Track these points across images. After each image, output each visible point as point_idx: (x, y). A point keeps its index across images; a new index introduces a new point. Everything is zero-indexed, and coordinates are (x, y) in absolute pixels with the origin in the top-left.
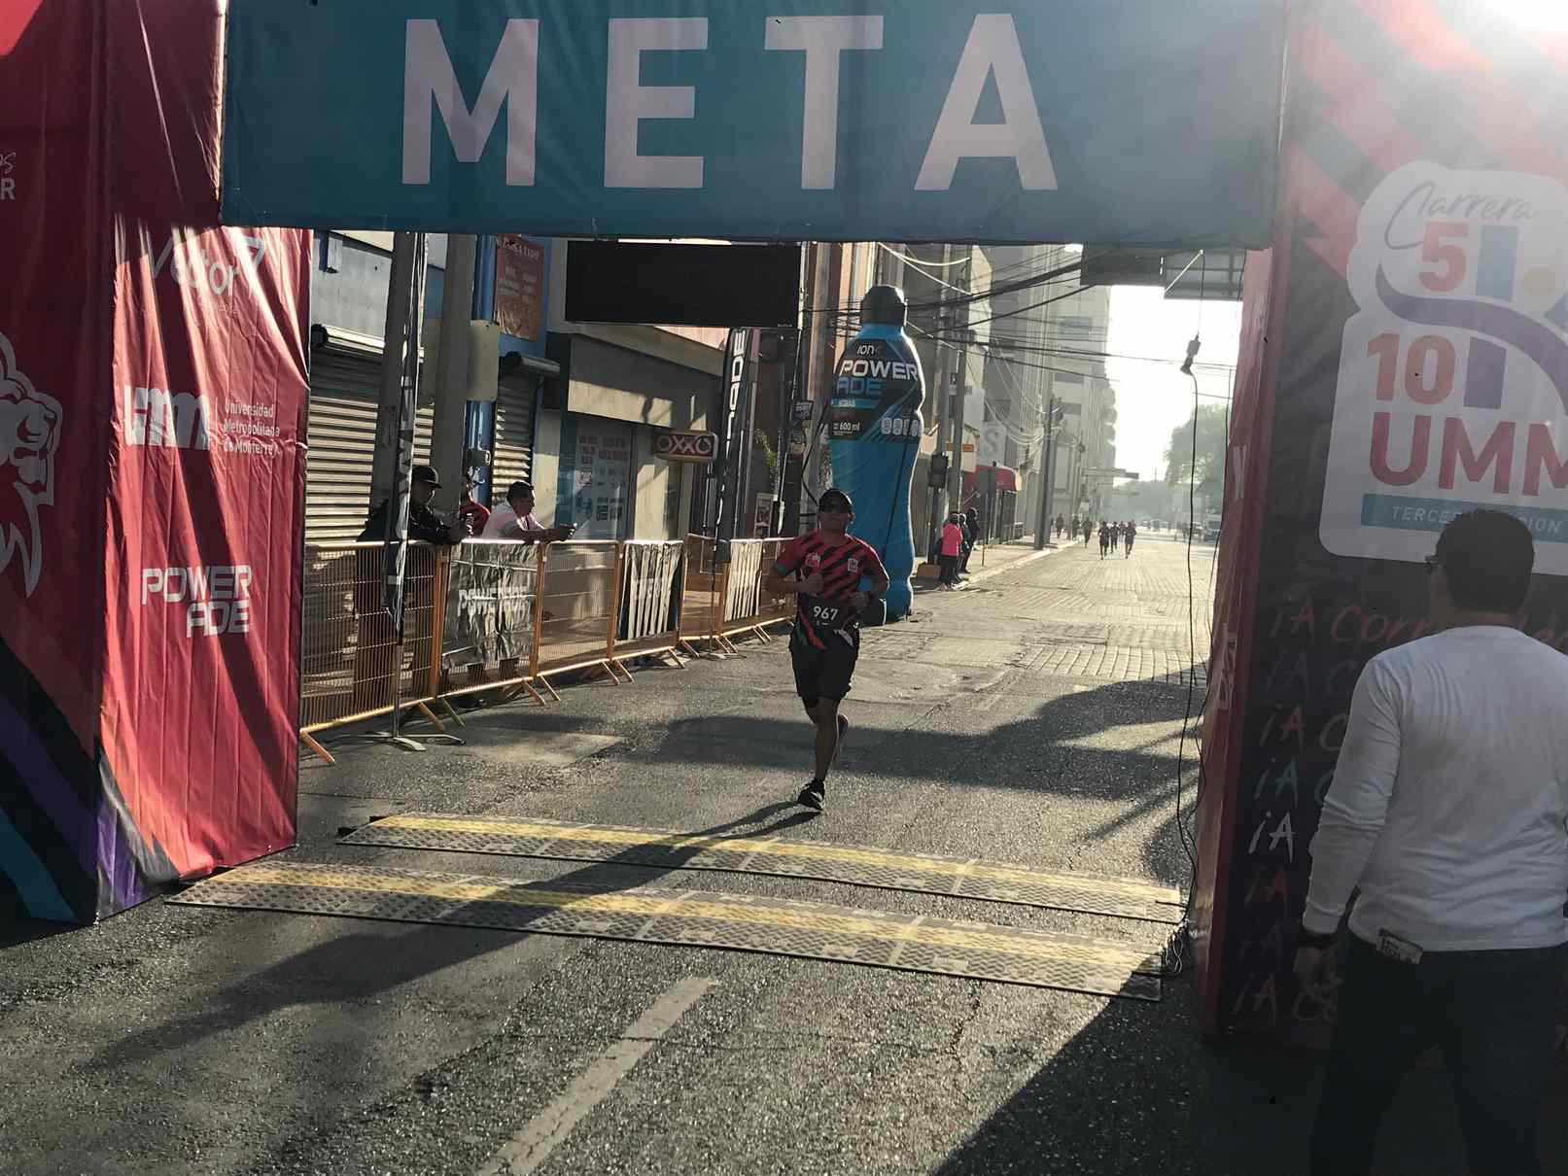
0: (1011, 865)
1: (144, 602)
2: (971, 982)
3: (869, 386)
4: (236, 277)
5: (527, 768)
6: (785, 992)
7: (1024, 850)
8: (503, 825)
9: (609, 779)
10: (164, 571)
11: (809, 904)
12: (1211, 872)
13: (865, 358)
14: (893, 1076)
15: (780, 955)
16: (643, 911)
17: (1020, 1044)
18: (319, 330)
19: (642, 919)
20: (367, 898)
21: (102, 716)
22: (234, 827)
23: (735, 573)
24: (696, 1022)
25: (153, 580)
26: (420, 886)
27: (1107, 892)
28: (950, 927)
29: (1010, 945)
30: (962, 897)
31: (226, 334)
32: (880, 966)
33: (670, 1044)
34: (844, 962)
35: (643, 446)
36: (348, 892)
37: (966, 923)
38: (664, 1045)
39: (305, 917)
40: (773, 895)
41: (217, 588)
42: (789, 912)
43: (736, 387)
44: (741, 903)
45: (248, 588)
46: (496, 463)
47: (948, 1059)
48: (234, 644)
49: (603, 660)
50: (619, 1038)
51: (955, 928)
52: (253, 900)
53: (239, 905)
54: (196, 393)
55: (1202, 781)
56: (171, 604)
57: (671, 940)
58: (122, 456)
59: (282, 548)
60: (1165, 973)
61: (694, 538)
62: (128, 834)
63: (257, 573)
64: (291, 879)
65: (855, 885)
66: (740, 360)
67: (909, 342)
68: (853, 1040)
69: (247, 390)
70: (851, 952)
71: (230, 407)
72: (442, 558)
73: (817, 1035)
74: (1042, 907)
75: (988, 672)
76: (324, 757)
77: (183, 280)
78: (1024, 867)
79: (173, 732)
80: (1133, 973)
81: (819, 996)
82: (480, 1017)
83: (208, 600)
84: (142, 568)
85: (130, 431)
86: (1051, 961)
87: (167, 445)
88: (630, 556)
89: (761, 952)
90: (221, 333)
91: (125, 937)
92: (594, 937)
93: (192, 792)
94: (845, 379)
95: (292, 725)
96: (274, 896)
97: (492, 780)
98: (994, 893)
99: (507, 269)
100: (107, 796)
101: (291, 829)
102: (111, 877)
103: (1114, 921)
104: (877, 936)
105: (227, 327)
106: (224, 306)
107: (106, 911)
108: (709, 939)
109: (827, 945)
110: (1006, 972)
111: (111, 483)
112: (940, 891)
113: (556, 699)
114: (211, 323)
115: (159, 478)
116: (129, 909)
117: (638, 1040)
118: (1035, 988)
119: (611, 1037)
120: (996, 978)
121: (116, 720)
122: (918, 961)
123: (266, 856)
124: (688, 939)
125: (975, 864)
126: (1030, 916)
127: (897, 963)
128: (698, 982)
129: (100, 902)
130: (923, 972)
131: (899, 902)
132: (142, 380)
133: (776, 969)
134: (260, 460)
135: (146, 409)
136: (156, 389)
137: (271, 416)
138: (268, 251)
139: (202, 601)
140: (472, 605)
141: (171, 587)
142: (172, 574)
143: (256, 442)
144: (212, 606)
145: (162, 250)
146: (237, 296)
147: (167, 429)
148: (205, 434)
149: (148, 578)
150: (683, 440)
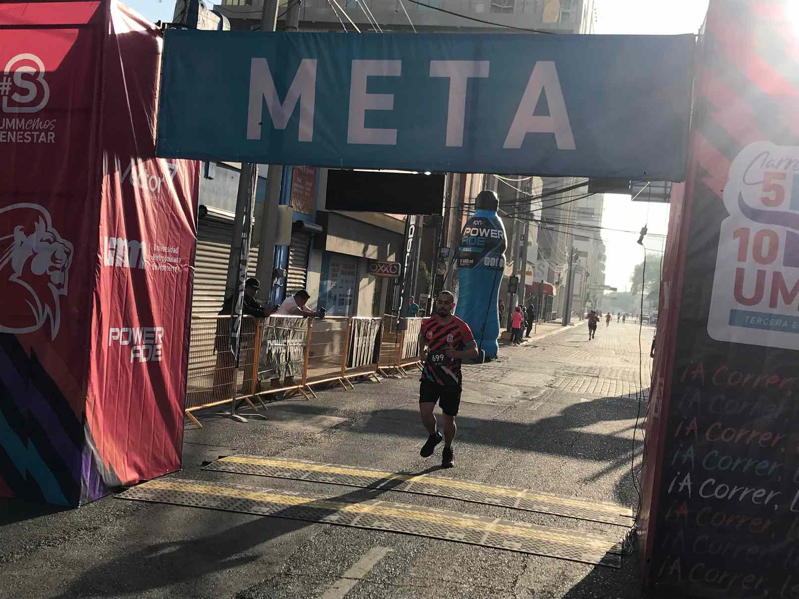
0: (545, 493)
1: (110, 345)
2: (523, 555)
3: (478, 241)
4: (162, 183)
5: (299, 433)
6: (426, 559)
7: (552, 485)
8: (286, 462)
9: (340, 440)
10: (120, 330)
11: (438, 510)
12: (648, 501)
13: (477, 226)
15: (425, 537)
16: (355, 511)
17: (547, 588)
18: (203, 208)
19: (355, 515)
20: (215, 499)
21: (87, 402)
22: (150, 459)
23: (408, 335)
24: (380, 571)
25: (115, 334)
26: (243, 493)
27: (595, 509)
28: (513, 525)
29: (543, 535)
30: (520, 509)
31: (156, 212)
32: (475, 545)
33: (366, 581)
34: (458, 542)
35: (363, 269)
36: (206, 495)
37: (521, 523)
38: (364, 582)
39: (185, 508)
40: (421, 505)
41: (147, 338)
42: (430, 514)
43: (410, 240)
44: (405, 509)
45: (162, 338)
46: (289, 276)
47: (509, 595)
48: (154, 366)
49: (339, 378)
50: (341, 578)
51: (515, 526)
52: (158, 498)
53: (152, 500)
54: (140, 241)
55: (645, 453)
56: (122, 345)
57: (369, 527)
58: (102, 272)
59: (180, 318)
60: (623, 553)
61: (388, 316)
62: (97, 463)
63: (166, 331)
64: (178, 488)
65: (464, 501)
66: (413, 227)
67: (500, 219)
68: (461, 583)
69: (166, 241)
70: (461, 536)
71: (156, 248)
72: (260, 324)
73: (442, 580)
74: (561, 516)
75: (536, 390)
76: (197, 424)
77: (135, 184)
78: (552, 494)
79: (121, 411)
80: (607, 552)
81: (444, 559)
82: (270, 564)
83: (142, 344)
84: (109, 328)
85: (106, 259)
86: (564, 545)
87: (124, 266)
88: (355, 325)
89: (415, 535)
90: (153, 210)
91: (93, 515)
92: (329, 523)
93: (130, 442)
94: (467, 237)
95: (181, 409)
96: (169, 496)
97: (281, 438)
98: (536, 508)
99: (298, 178)
100: (87, 443)
101: (179, 462)
102: (88, 484)
103: (598, 525)
104: (473, 528)
105: (156, 208)
106: (155, 197)
107: (84, 501)
108: (388, 527)
109: (449, 532)
110: (541, 550)
111: (96, 285)
112: (508, 506)
113: (315, 397)
114: (148, 206)
115: (120, 282)
116: (96, 501)
117: (350, 579)
118: (555, 559)
119: (337, 577)
120: (535, 553)
121: (93, 404)
122: (496, 542)
123: (165, 475)
124: (378, 526)
125: (529, 492)
126: (555, 521)
127: (485, 543)
128: (382, 549)
129: (81, 496)
130: (498, 548)
131: (487, 511)
132: (113, 233)
133: (422, 544)
134: (171, 275)
135: (115, 248)
136: (120, 238)
137: (177, 253)
138: (179, 170)
139: (139, 345)
140: (274, 348)
141: (124, 338)
142: (124, 331)
143: (169, 266)
144: (144, 347)
145: (126, 168)
146: (162, 192)
147: (125, 258)
148: (143, 261)
149: (112, 333)
150: (383, 267)
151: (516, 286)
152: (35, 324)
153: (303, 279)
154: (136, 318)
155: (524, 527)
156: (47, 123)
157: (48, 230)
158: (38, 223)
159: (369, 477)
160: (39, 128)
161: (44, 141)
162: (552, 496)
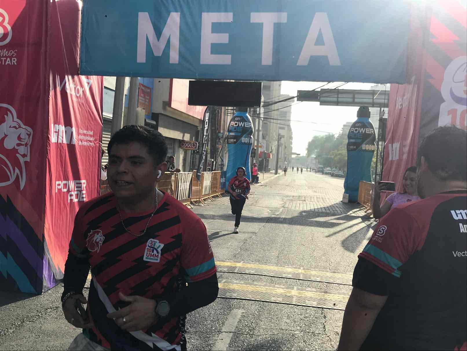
0: (313, 269)
1: (56, 192)
2: (320, 309)
3: (238, 129)
4: (83, 91)
6: (266, 314)
10: (62, 183)
11: (260, 284)
13: (237, 121)
14: (312, 343)
15: (260, 301)
21: (45, 228)
23: (205, 181)
24: (243, 325)
25: (59, 185)
28: (305, 290)
30: (304, 280)
31: (80, 108)
32: (290, 304)
33: (238, 334)
34: (280, 303)
35: (177, 145)
37: (309, 289)
38: (236, 334)
40: (249, 281)
41: (77, 187)
42: (257, 286)
43: (206, 128)
45: (85, 187)
50: (221, 332)
51: (307, 291)
54: (72, 127)
56: (63, 192)
57: (224, 297)
58: (51, 146)
62: (51, 265)
63: (87, 182)
65: (272, 277)
66: (207, 121)
67: (249, 117)
68: (294, 331)
69: (86, 126)
70: (281, 299)
71: (81, 131)
73: (282, 329)
74: (329, 283)
75: (277, 209)
77: (68, 91)
79: (64, 232)
81: (277, 315)
83: (74, 191)
84: (56, 181)
87: (63, 143)
88: (179, 176)
89: (253, 300)
90: (78, 108)
94: (232, 127)
98: (313, 279)
100: (46, 253)
102: (46, 279)
104: (285, 294)
105: (80, 106)
106: (80, 100)
107: (45, 290)
108: (236, 296)
109: (273, 297)
110: (329, 305)
111: (48, 154)
112: (296, 278)
114: (75, 105)
115: (61, 153)
116: (52, 288)
117: (227, 332)
118: (339, 310)
119: (218, 331)
120: (326, 307)
121: (48, 229)
122: (302, 302)
124: (229, 296)
125: (303, 269)
126: (326, 286)
127: (296, 303)
128: (238, 311)
129: (44, 287)
130: (304, 306)
131: (286, 282)
132: (56, 122)
133: (259, 306)
134: (89, 148)
135: (57, 131)
136: (60, 125)
137: (92, 134)
138: (92, 83)
139: (72, 191)
141: (64, 186)
142: (64, 183)
143: (88, 142)
144: (76, 192)
145: (63, 82)
146: (83, 97)
147: (64, 137)
148: (74, 139)
149: (58, 184)
150: (188, 144)
151: (255, 153)
152: (9, 180)
154: (70, 174)
155: (313, 291)
156: (11, 52)
157: (14, 120)
158: (8, 116)
160: (6, 55)
161: (9, 64)
162: (318, 271)
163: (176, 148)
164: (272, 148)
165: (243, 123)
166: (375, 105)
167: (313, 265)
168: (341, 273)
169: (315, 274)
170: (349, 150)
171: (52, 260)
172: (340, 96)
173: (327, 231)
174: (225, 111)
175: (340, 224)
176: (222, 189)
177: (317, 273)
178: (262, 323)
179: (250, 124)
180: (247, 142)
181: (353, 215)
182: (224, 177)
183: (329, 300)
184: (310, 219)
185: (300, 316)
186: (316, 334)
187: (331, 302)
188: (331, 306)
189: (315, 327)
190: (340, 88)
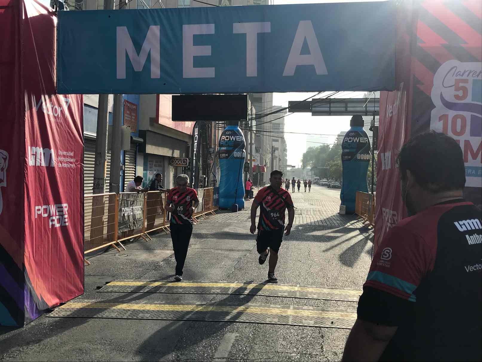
0: (310, 286)
1: (36, 217)
2: (317, 328)
4: (61, 111)
5: (150, 262)
6: (261, 337)
7: (311, 281)
10: (42, 207)
11: (254, 304)
15: (255, 323)
16: (205, 310)
19: (207, 313)
20: (113, 311)
21: (25, 256)
22: (65, 289)
24: (237, 350)
25: (39, 210)
26: (130, 306)
27: (343, 293)
28: (302, 309)
29: (324, 314)
30: (300, 298)
31: (58, 129)
32: (286, 325)
33: (231, 359)
34: (275, 324)
35: (166, 163)
36: (107, 309)
37: (305, 307)
41: (58, 211)
43: (196, 144)
45: (67, 211)
46: (126, 169)
47: (323, 358)
48: (64, 229)
49: (162, 227)
50: (214, 358)
51: (304, 309)
52: (75, 314)
53: (72, 316)
54: (50, 148)
56: (44, 218)
57: (217, 320)
58: (28, 169)
59: (77, 198)
62: (33, 295)
63: (70, 206)
65: (266, 296)
66: (197, 136)
68: (290, 353)
69: (65, 147)
70: (276, 320)
71: (60, 153)
73: (278, 352)
74: (326, 300)
76: (87, 263)
77: (45, 112)
79: (46, 260)
81: (272, 337)
83: (56, 215)
84: (35, 206)
85: (31, 162)
86: (339, 319)
87: (42, 165)
89: (248, 322)
90: (57, 128)
93: (52, 279)
95: (82, 254)
96: (82, 312)
97: (140, 267)
98: (310, 296)
99: (127, 111)
100: (27, 283)
101: (83, 288)
102: (28, 310)
104: (281, 314)
105: (59, 127)
107: (27, 322)
109: (268, 318)
110: (327, 324)
111: (26, 178)
112: (293, 297)
113: (151, 240)
114: (53, 126)
115: (40, 177)
116: (35, 320)
117: (220, 359)
118: (337, 329)
119: (211, 358)
120: (323, 326)
121: (28, 257)
123: (76, 297)
124: (222, 319)
125: (300, 287)
126: (324, 303)
127: (292, 323)
128: (231, 335)
129: (25, 319)
130: (301, 326)
131: (282, 301)
132: (34, 144)
133: (254, 328)
134: (70, 170)
135: (35, 154)
136: (38, 147)
137: (73, 155)
138: (71, 102)
139: (54, 216)
140: (126, 212)
141: (44, 211)
142: (44, 208)
143: (68, 164)
144: (58, 217)
145: (39, 101)
146: (61, 116)
147: (42, 160)
148: (53, 162)
149: (37, 209)
150: (178, 161)
151: (248, 168)
153: (134, 171)
154: (51, 198)
159: (204, 287)
162: (315, 288)
163: (166, 166)
164: (266, 161)
165: (234, 137)
166: (368, 114)
167: (310, 282)
168: (339, 289)
169: (312, 291)
170: (343, 161)
171: (33, 289)
172: (332, 105)
173: (324, 245)
174: (215, 126)
175: (338, 237)
176: (215, 205)
177: (313, 290)
178: (256, 347)
179: (242, 138)
180: (239, 156)
181: (351, 227)
182: (217, 193)
183: (327, 318)
184: (307, 233)
185: (296, 336)
186: (314, 355)
187: (329, 320)
188: (329, 324)
189: (313, 348)
190: (332, 97)
